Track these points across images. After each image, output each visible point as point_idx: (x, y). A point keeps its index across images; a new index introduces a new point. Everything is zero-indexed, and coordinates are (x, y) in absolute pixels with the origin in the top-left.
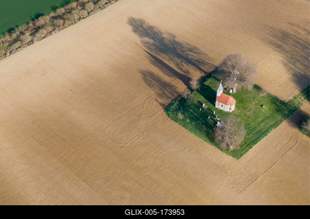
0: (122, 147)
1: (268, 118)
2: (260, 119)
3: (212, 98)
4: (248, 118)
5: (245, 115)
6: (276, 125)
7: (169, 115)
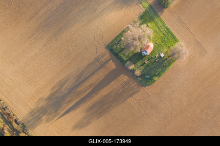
0: (171, 113)
1: (156, 25)
2: (158, 30)
3: (138, 56)
4: (156, 37)
5: (154, 38)
6: (162, 22)
7: (150, 84)
